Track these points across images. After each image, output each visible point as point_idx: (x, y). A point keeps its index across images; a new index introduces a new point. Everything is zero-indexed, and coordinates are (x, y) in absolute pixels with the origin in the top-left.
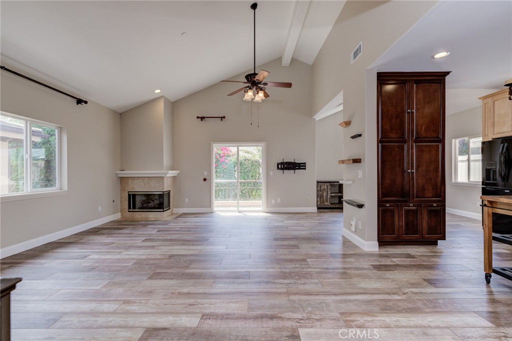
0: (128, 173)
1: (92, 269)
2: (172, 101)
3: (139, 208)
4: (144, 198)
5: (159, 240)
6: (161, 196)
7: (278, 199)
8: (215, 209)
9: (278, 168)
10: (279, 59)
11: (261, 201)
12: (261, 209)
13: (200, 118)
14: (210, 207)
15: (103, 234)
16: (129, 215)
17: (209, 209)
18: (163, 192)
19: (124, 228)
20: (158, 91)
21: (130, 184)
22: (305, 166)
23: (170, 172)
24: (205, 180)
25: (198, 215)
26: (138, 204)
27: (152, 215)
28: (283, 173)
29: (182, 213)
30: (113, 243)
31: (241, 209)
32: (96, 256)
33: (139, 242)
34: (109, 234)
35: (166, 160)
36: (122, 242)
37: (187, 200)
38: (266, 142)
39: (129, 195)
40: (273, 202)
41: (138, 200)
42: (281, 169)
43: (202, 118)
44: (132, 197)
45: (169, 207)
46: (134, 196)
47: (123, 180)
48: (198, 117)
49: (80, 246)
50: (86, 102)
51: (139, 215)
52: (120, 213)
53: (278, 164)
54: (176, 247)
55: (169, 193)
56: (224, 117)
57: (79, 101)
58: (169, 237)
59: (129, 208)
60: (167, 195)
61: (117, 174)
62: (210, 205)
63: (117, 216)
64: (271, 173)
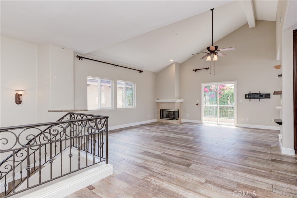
0: (160, 101)
1: (139, 135)
2: (181, 63)
3: (165, 118)
4: (167, 113)
5: (166, 131)
6: (174, 112)
7: (246, 118)
8: (204, 121)
9: (246, 98)
10: (247, 24)
11: (234, 119)
12: (233, 124)
13: (194, 70)
14: (200, 120)
15: (148, 126)
16: (161, 120)
17: (200, 121)
18: (175, 110)
19: (156, 125)
20: (172, 61)
21: (161, 105)
22: (270, 96)
23: (177, 100)
24: (197, 104)
25: (192, 124)
26: (165, 116)
27: (170, 121)
28: (250, 101)
29: (185, 122)
30: (149, 129)
31: (219, 123)
32: (142, 132)
33: (158, 130)
34: (149, 126)
35: (176, 94)
36: (152, 129)
37: (188, 115)
38: (237, 81)
39: (161, 111)
40: (242, 120)
41: (165, 113)
42: (248, 98)
43: (196, 70)
44: (162, 112)
45: (179, 118)
46: (163, 111)
47: (158, 104)
48: (193, 70)
49: (138, 129)
50: (143, 71)
51: (164, 121)
52: (157, 119)
53: (246, 95)
54: (171, 134)
55: (179, 111)
56: (208, 68)
57: (140, 71)
58: (171, 131)
59: (161, 117)
60: (178, 112)
61: (155, 101)
62: (200, 119)
63: (156, 120)
64: (241, 101)
